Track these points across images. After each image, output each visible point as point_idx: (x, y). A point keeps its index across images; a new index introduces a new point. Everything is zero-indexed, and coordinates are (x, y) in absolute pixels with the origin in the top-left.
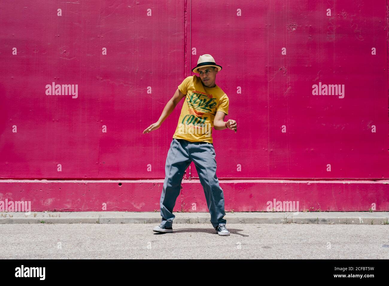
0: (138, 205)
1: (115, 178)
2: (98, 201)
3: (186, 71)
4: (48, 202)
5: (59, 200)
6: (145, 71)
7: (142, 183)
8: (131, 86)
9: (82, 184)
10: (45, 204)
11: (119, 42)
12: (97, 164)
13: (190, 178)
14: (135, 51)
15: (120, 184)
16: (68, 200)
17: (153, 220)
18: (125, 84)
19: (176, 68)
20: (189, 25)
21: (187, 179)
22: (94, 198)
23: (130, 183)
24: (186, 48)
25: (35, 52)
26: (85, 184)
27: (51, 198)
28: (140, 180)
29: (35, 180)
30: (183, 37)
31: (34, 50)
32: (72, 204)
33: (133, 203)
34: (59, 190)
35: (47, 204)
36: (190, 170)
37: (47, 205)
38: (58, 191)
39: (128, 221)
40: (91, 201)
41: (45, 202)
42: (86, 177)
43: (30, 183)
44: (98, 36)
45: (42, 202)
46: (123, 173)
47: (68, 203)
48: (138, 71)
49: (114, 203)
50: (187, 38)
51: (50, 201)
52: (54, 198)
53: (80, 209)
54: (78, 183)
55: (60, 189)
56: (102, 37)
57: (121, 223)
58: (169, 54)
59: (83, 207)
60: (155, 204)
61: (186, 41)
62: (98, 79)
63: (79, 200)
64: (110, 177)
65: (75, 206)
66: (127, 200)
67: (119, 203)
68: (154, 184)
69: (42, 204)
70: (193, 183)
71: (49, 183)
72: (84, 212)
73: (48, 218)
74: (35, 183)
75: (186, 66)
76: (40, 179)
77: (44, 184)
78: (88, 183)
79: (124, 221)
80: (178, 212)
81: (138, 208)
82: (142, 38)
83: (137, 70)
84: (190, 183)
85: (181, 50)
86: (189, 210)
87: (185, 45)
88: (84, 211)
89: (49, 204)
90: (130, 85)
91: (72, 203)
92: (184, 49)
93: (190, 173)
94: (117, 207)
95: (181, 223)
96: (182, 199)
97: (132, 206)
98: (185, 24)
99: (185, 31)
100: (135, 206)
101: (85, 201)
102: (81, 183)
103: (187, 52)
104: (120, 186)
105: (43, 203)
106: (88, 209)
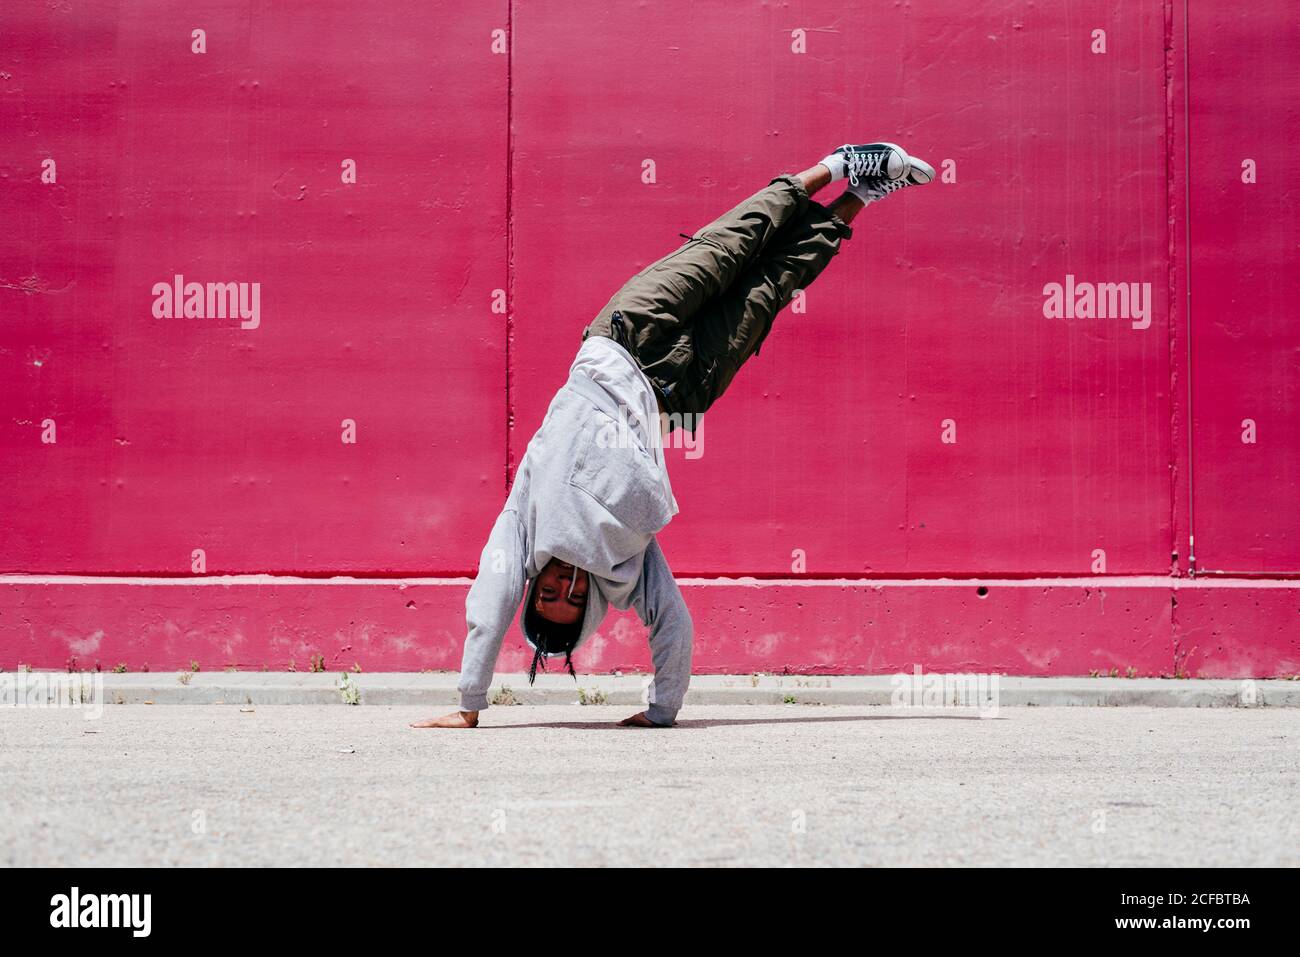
0: (1040, 656)
1: (957, 571)
2: (915, 642)
3: (1174, 237)
4: (764, 645)
5: (797, 638)
6: (1044, 240)
7: (1050, 588)
8: (1001, 286)
9: (866, 589)
10: (758, 652)
11: (964, 149)
12: (902, 528)
13: (1191, 572)
14: (1011, 176)
15: (982, 591)
16: (825, 640)
17: (1122, 696)
18: (983, 279)
19: (1142, 228)
20: (1180, 92)
21: (1180, 577)
22: (904, 635)
23: (1013, 588)
24: (1170, 166)
25: (706, 185)
26: (874, 590)
27: (774, 632)
28: (1038, 579)
29: (720, 578)
30: (1159, 130)
31: (703, 179)
32: (838, 651)
33: (1022, 651)
34: (798, 610)
35: (762, 651)
36: (1192, 549)
37: (763, 653)
38: (791, 611)
39: (1049, 698)
40: (894, 643)
41: (757, 647)
42: (868, 571)
43: (708, 588)
44: (898, 132)
45: (747, 645)
46: (983, 557)
47: (826, 647)
48: (1022, 239)
49: (966, 650)
50: (1173, 134)
51: (770, 642)
52: (781, 634)
53: (863, 666)
54: (855, 588)
55: (800, 605)
56: (910, 136)
57: (1029, 704)
58: (1120, 186)
59: (870, 661)
60: (1092, 652)
61: (1170, 142)
62: (899, 266)
63: (858, 638)
64: (948, 570)
65: (846, 659)
66: (1004, 641)
67: (978, 648)
68: (1088, 591)
69: (747, 652)
70: (1209, 589)
71: (766, 589)
72: (875, 677)
73: (797, 689)
74: (723, 586)
75: (1172, 222)
76: (735, 576)
77: (750, 589)
78: (884, 587)
79: (1035, 700)
80: (1163, 677)
81: (1041, 664)
82: (1035, 136)
83: (1021, 235)
84: (1201, 588)
85: (1157, 172)
86: (1199, 671)
87: (1167, 154)
88: (874, 673)
89: (768, 652)
90: (999, 283)
91: (838, 647)
92: (1165, 167)
93: (1192, 558)
94: (974, 661)
95: (1211, 706)
96: (1176, 636)
97: (1021, 657)
98: (1166, 90)
99: (1166, 113)
100: (1029, 658)
101: (877, 642)
102: (862, 587)
103: (1176, 178)
104: (984, 597)
105: (750, 650)
106: (885, 666)
